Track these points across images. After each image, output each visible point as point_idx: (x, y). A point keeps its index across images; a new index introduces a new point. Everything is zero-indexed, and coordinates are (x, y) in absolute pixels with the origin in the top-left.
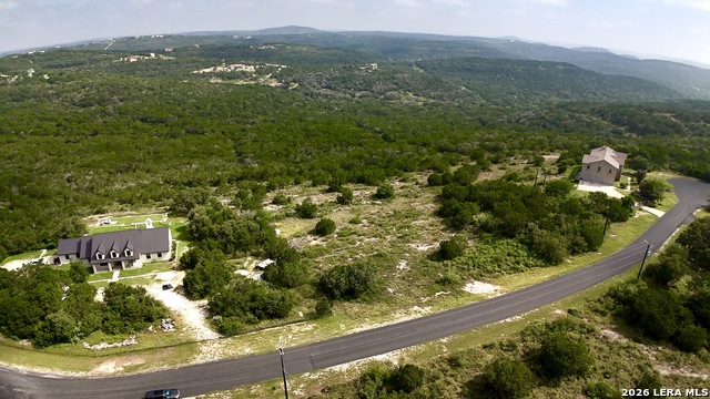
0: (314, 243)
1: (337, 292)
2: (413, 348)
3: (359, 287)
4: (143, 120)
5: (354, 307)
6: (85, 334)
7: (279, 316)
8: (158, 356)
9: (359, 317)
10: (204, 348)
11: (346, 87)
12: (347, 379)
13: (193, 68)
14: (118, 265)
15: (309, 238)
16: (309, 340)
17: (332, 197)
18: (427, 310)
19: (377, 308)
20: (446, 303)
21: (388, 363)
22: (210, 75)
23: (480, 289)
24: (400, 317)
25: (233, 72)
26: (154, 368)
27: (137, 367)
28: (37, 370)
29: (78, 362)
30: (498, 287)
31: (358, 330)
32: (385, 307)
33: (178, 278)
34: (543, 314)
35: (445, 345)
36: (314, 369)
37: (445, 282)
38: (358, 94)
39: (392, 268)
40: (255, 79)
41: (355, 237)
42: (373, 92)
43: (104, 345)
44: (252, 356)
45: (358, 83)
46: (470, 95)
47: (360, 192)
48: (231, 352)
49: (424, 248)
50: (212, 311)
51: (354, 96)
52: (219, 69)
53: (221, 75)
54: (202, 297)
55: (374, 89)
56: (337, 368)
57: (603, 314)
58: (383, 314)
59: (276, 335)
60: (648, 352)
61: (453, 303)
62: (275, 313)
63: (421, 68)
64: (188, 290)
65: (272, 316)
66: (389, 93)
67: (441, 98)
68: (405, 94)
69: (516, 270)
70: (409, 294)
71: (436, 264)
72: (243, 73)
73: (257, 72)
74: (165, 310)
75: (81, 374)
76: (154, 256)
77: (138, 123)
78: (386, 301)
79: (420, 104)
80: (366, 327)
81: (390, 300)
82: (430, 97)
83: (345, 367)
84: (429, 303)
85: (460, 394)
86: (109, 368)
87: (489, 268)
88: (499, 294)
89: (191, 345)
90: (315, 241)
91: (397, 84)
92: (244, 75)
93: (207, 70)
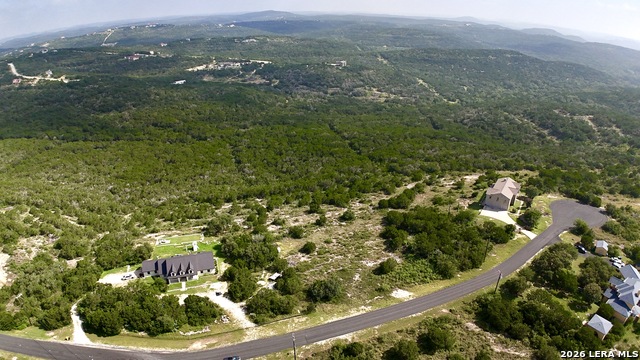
0: (302, 259)
1: (318, 298)
2: (359, 332)
3: (330, 295)
4: (155, 125)
5: (328, 307)
6: (179, 326)
7: (287, 313)
8: (224, 337)
9: (331, 313)
10: (248, 333)
11: (320, 84)
12: (324, 349)
13: (187, 66)
14: (183, 279)
15: (300, 255)
16: (304, 327)
17: (313, 218)
18: (369, 309)
19: (341, 307)
20: (381, 303)
21: (346, 340)
22: (203, 73)
23: (401, 294)
24: (354, 313)
25: (223, 69)
26: (223, 345)
27: (214, 345)
28: (156, 350)
29: (180, 343)
30: (411, 294)
31: (330, 321)
32: (345, 307)
33: (224, 287)
34: (435, 312)
35: (376, 330)
36: (308, 344)
37: (380, 290)
38: (330, 91)
39: (350, 280)
40: (242, 76)
41: (328, 255)
42: (342, 89)
43: (192, 333)
45: (330, 80)
46: (425, 90)
47: (332, 213)
48: (263, 334)
49: (371, 264)
50: (248, 310)
51: (326, 93)
52: (211, 66)
53: (212, 73)
54: (241, 301)
55: (343, 85)
56: (319, 343)
57: (470, 313)
58: (344, 311)
59: (286, 324)
60: (490, 337)
61: (384, 304)
62: (284, 311)
63: (385, 58)
64: (231, 295)
65: (282, 313)
66: (356, 90)
67: (401, 93)
68: (370, 90)
69: (423, 282)
70: (359, 297)
71: (377, 277)
72: (232, 70)
73: (243, 69)
74: (221, 310)
75: (183, 350)
76: (205, 272)
77: (152, 128)
78: (346, 303)
79: (383, 100)
80: (335, 319)
81: (349, 302)
82: (391, 93)
83: (323, 342)
84: (370, 304)
85: (382, 358)
86: (198, 346)
87: (408, 281)
88: (411, 299)
89: (240, 330)
90: (304, 258)
91: (363, 81)
92: (232, 72)
93: (200, 68)
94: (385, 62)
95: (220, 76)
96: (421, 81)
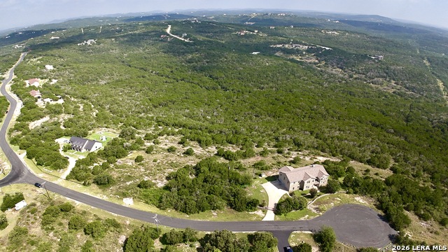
0: (129, 163)
2: (85, 204)
6: (46, 166)
8: (51, 177)
9: (92, 190)
10: (59, 180)
12: (65, 202)
13: (272, 43)
15: (132, 161)
16: (75, 189)
18: (106, 198)
20: (114, 199)
21: (75, 204)
22: (279, 49)
23: (128, 202)
24: (98, 196)
27: (45, 178)
28: (31, 170)
29: (38, 171)
30: (132, 204)
31: (86, 193)
32: (101, 192)
34: (123, 219)
35: (90, 208)
36: (64, 196)
39: (125, 182)
40: (303, 55)
42: (366, 76)
43: (46, 170)
44: (61, 187)
45: (361, 68)
48: (61, 183)
50: (73, 172)
51: (351, 77)
52: (287, 46)
53: (285, 50)
58: (97, 193)
59: (72, 184)
61: (117, 202)
63: (429, 61)
65: (78, 180)
66: (376, 79)
67: (412, 89)
68: (389, 81)
69: (147, 203)
70: (112, 191)
71: (136, 187)
72: (298, 50)
73: (308, 51)
74: (67, 167)
75: (35, 174)
78: (104, 190)
83: (69, 199)
84: (110, 197)
86: (41, 175)
88: (127, 206)
89: (58, 177)
91: (387, 73)
92: (298, 52)
93: (278, 46)
94: (428, 64)
95: (288, 53)
96: (441, 84)
